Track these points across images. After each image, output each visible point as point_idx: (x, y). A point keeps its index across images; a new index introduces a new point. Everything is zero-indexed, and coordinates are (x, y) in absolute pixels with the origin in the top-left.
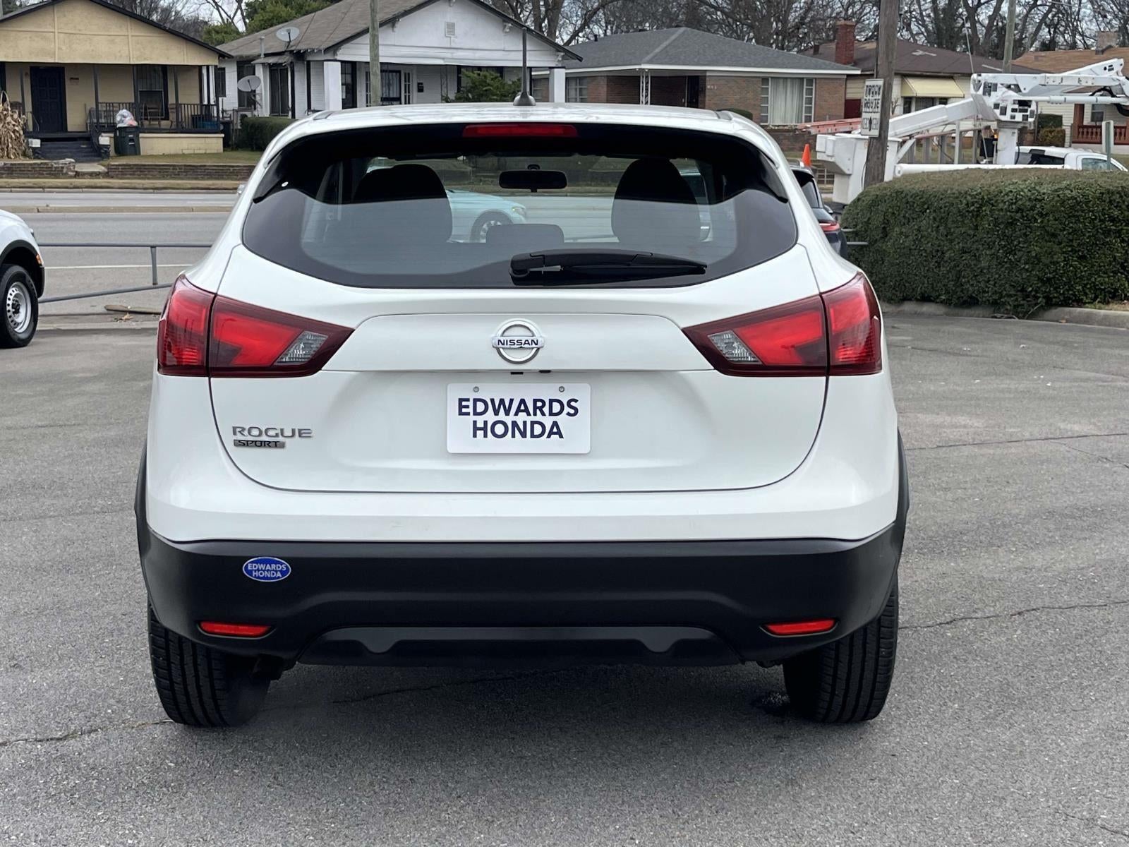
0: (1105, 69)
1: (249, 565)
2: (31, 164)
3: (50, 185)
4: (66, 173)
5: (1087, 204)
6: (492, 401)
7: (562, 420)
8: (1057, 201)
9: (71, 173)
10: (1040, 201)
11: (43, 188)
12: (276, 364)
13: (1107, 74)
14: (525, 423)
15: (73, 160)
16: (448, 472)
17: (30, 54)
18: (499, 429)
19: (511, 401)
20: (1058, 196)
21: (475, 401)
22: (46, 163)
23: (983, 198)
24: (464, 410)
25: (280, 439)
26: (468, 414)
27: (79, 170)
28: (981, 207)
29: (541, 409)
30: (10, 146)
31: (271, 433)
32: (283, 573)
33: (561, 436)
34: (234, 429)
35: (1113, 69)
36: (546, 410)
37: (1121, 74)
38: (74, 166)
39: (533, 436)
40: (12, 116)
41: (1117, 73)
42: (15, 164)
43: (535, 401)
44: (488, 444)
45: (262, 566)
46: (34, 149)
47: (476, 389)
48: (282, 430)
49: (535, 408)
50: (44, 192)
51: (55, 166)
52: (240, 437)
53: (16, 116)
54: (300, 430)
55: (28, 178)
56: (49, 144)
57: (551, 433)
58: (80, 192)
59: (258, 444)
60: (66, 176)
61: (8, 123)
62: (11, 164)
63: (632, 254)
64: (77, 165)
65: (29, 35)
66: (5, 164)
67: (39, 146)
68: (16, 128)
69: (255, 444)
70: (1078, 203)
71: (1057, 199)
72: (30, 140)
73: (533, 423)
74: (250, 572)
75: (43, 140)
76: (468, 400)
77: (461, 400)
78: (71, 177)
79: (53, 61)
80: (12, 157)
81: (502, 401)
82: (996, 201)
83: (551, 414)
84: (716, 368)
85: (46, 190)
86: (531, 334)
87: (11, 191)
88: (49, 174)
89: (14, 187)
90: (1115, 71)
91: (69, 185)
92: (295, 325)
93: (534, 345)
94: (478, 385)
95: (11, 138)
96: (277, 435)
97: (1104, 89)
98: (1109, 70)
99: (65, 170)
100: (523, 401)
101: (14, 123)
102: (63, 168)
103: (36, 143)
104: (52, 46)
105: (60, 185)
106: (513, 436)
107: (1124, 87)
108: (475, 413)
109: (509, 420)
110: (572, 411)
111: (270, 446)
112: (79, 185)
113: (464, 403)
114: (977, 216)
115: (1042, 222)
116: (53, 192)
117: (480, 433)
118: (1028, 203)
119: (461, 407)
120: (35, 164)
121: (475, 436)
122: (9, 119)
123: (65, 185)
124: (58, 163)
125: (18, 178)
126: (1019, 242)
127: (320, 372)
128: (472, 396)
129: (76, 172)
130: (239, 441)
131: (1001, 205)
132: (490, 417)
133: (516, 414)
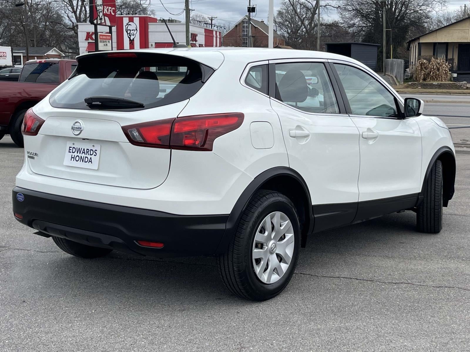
1: (18, 195)
2: (448, 84)
3: (453, 92)
4: (463, 88)
6: (77, 148)
7: (93, 156)
9: (464, 88)
11: (450, 93)
14: (84, 157)
15: (466, 82)
16: (68, 172)
17: (458, 39)
18: (77, 158)
19: (81, 149)
21: (73, 148)
22: (455, 84)
24: (70, 151)
25: (33, 156)
26: (71, 152)
27: (468, 86)
29: (88, 152)
30: (443, 76)
32: (23, 199)
33: (92, 163)
34: (27, 152)
36: (89, 153)
38: (466, 85)
39: (85, 162)
40: (445, 64)
42: (442, 84)
43: (87, 149)
44: (74, 163)
46: (454, 78)
47: (74, 144)
48: (33, 153)
49: (87, 152)
50: (450, 95)
51: (458, 84)
52: (28, 155)
53: (447, 64)
54: (36, 154)
55: (447, 89)
56: (462, 76)
57: (90, 161)
58: (465, 95)
60: (462, 89)
61: (443, 67)
62: (441, 84)
63: (116, 99)
64: (467, 84)
65: (458, 31)
66: (438, 83)
67: (456, 76)
68: (446, 69)
69: (30, 157)
72: (453, 74)
73: (86, 157)
74: (18, 198)
75: (458, 74)
76: (71, 147)
77: (70, 147)
78: (464, 89)
79: (467, 41)
80: (444, 81)
81: (79, 149)
83: (90, 155)
84: (130, 142)
85: (451, 94)
86: (80, 125)
87: (437, 95)
88: (456, 88)
89: (438, 93)
91: (461, 92)
93: (80, 129)
94: (74, 143)
95: (443, 73)
99: (462, 86)
100: (84, 149)
101: (445, 67)
102: (461, 85)
103: (455, 75)
104: (468, 35)
105: (457, 92)
106: (80, 161)
108: (73, 152)
109: (80, 155)
110: (95, 154)
111: (32, 158)
112: (465, 92)
113: (70, 148)
116: (454, 95)
117: (73, 159)
119: (70, 150)
120: (450, 84)
121: (71, 160)
122: (444, 65)
123: (459, 92)
124: (460, 84)
125: (442, 89)
127: (38, 134)
128: (73, 146)
129: (467, 87)
132: (76, 154)
133: (82, 154)
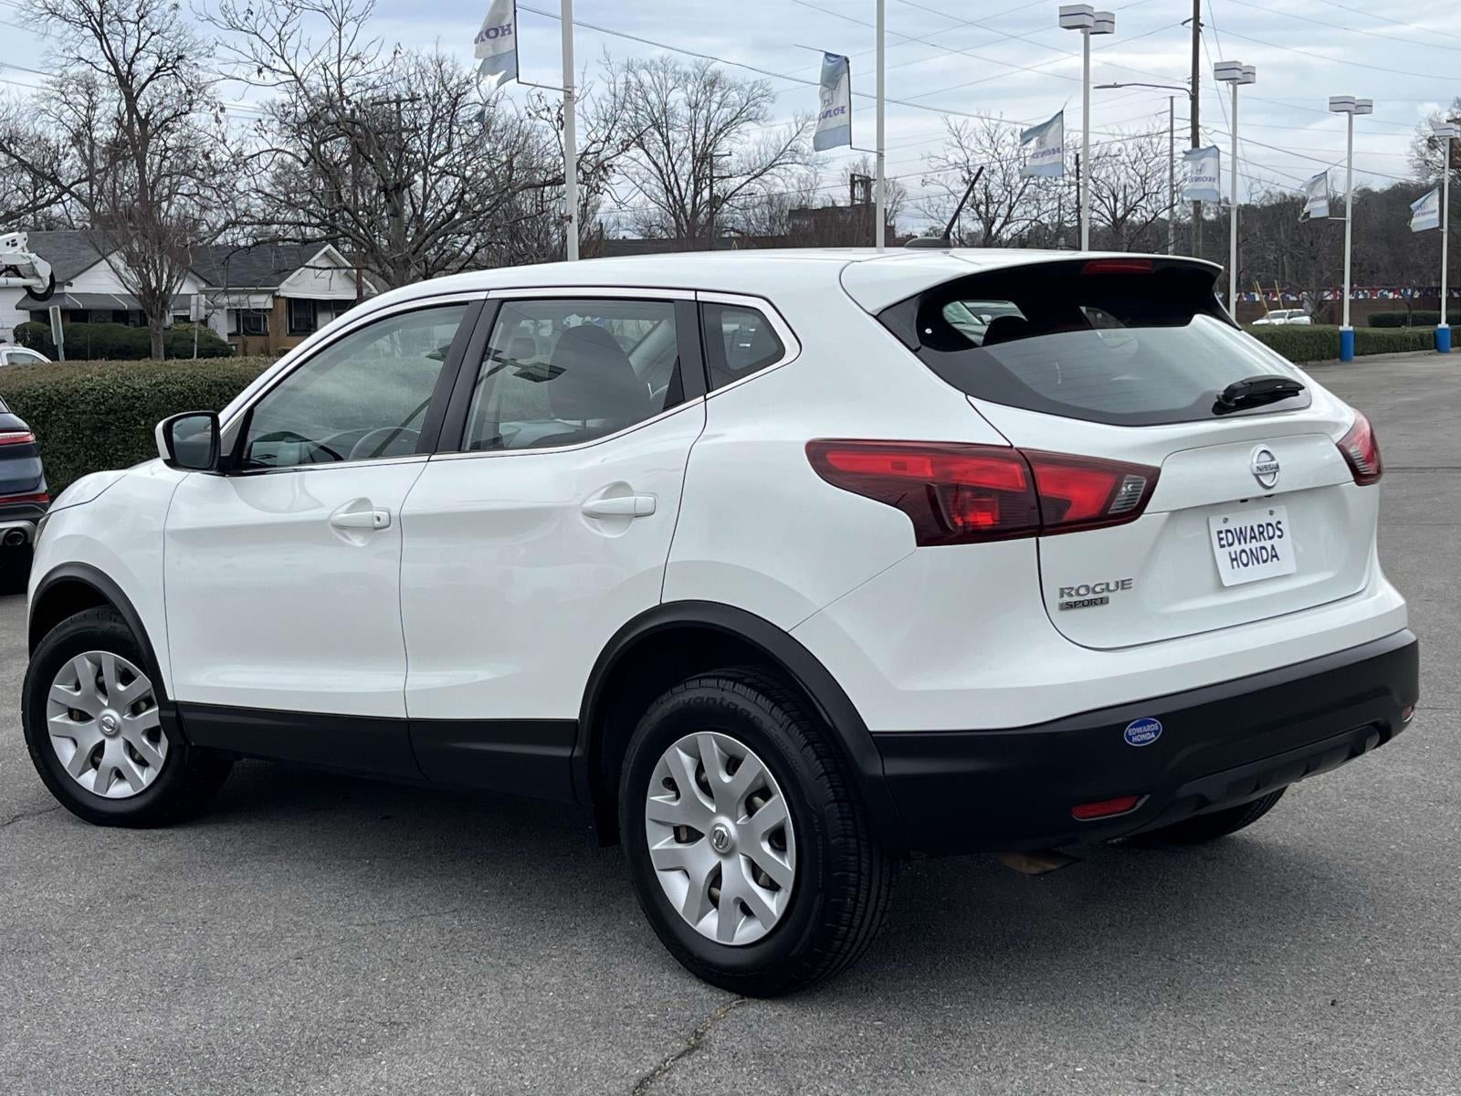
0: (8, 244)
1: (1129, 730)
5: (195, 398)
6: (1235, 529)
7: (1276, 542)
8: (161, 398)
10: (138, 398)
12: (1110, 512)
13: (11, 251)
14: (1256, 549)
18: (1245, 558)
19: (1246, 528)
20: (159, 391)
21: (1227, 531)
23: (50, 399)
24: (1223, 543)
25: (1105, 594)
26: (1225, 546)
28: (48, 411)
31: (1098, 589)
32: (1156, 732)
33: (1278, 559)
34: (1062, 590)
35: (16, 245)
36: (1266, 534)
37: (26, 249)
39: (1264, 562)
41: (23, 249)
43: (1259, 526)
44: (1243, 574)
45: (1139, 730)
47: (1226, 521)
48: (1108, 584)
49: (1260, 533)
52: (1066, 599)
54: (1123, 581)
57: (1272, 557)
59: (1086, 603)
69: (1084, 604)
70: (186, 398)
71: (159, 394)
73: (1261, 548)
74: (1130, 738)
76: (1222, 532)
77: (1218, 533)
81: (1241, 530)
82: (73, 402)
83: (1270, 538)
84: (1355, 480)
86: (1271, 459)
90: (19, 247)
92: (1113, 471)
94: (1227, 517)
96: (1103, 590)
97: (8, 268)
98: (13, 245)
100: (1252, 528)
106: (1253, 564)
107: (36, 266)
108: (1229, 545)
109: (1247, 548)
110: (1280, 534)
111: (1096, 604)
113: (1221, 536)
114: (44, 422)
115: (146, 423)
117: (1235, 563)
118: (123, 402)
119: (1220, 539)
121: (1233, 568)
126: (117, 450)
127: (1143, 516)
128: (1223, 527)
130: (1067, 603)
131: (82, 407)
132: (1237, 547)
133: (1251, 542)
